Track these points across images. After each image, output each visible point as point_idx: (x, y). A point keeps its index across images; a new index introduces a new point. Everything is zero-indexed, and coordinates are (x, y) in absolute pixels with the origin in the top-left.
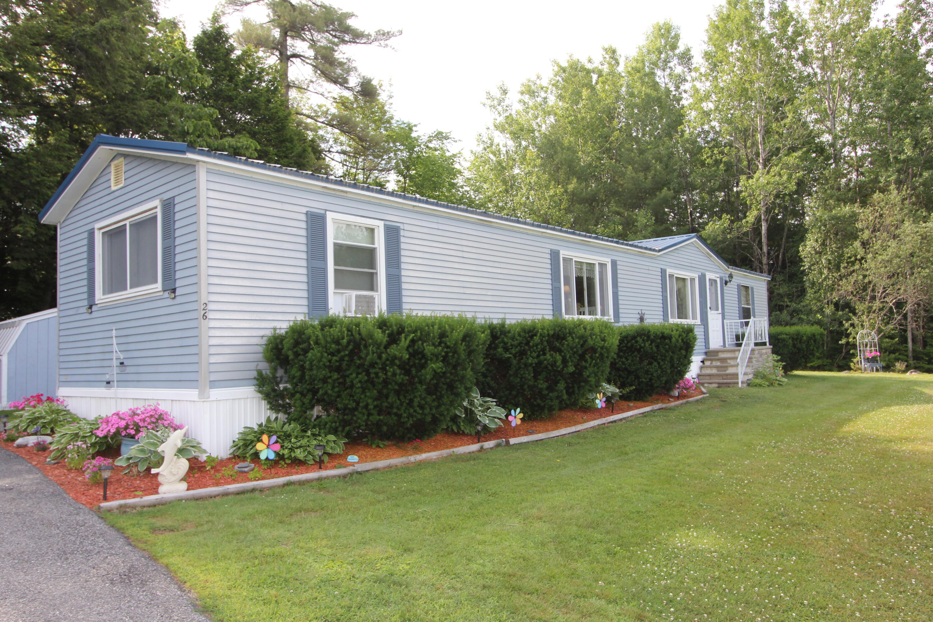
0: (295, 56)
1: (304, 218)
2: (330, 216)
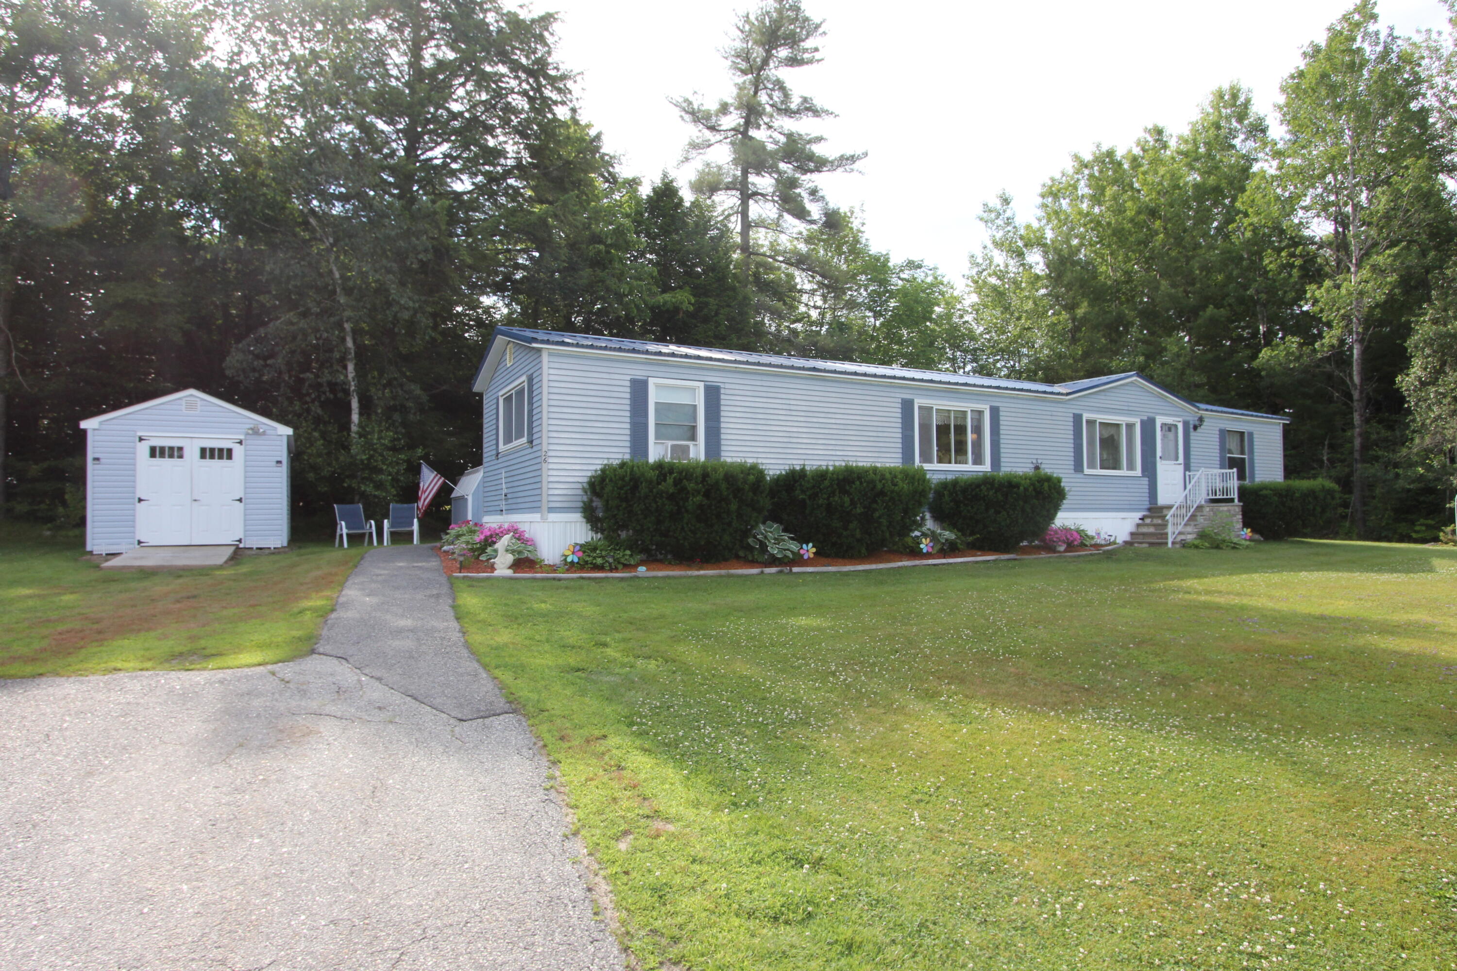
0: (756, 194)
1: (628, 384)
2: (651, 381)
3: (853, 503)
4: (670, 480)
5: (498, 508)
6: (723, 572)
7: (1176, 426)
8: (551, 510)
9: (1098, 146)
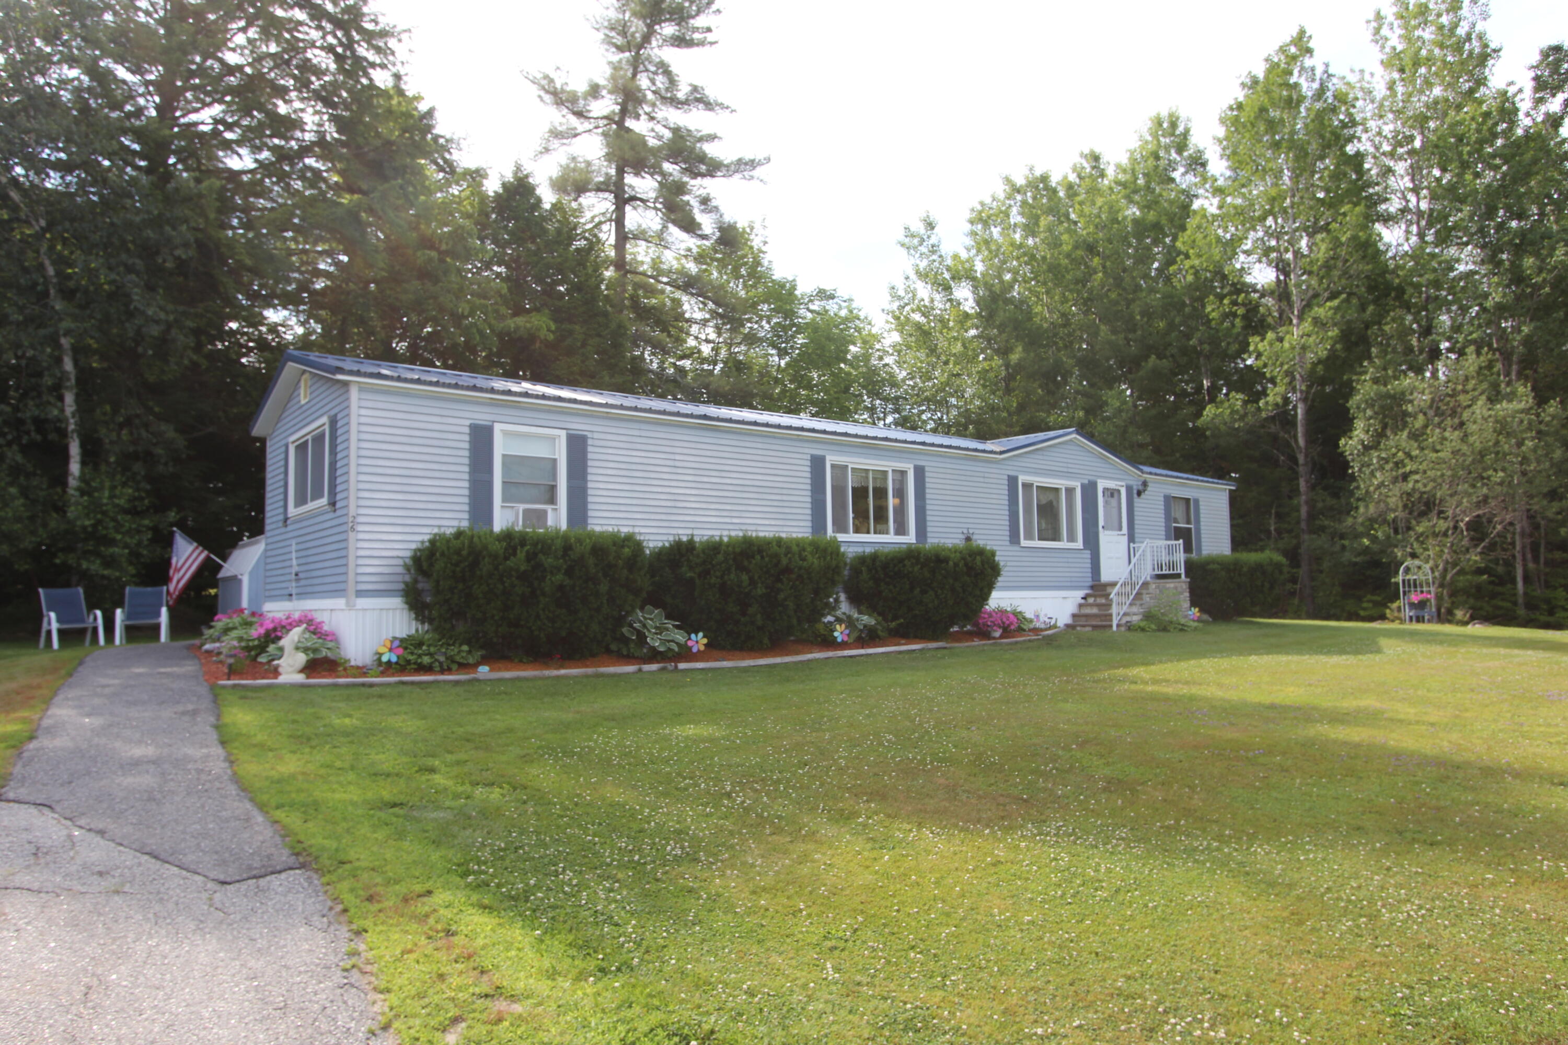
0: (633, 198)
1: (467, 430)
2: (498, 428)
3: (752, 582)
4: (521, 554)
5: (286, 592)
6: (590, 670)
7: (1119, 491)
8: (360, 594)
9: (1031, 170)
